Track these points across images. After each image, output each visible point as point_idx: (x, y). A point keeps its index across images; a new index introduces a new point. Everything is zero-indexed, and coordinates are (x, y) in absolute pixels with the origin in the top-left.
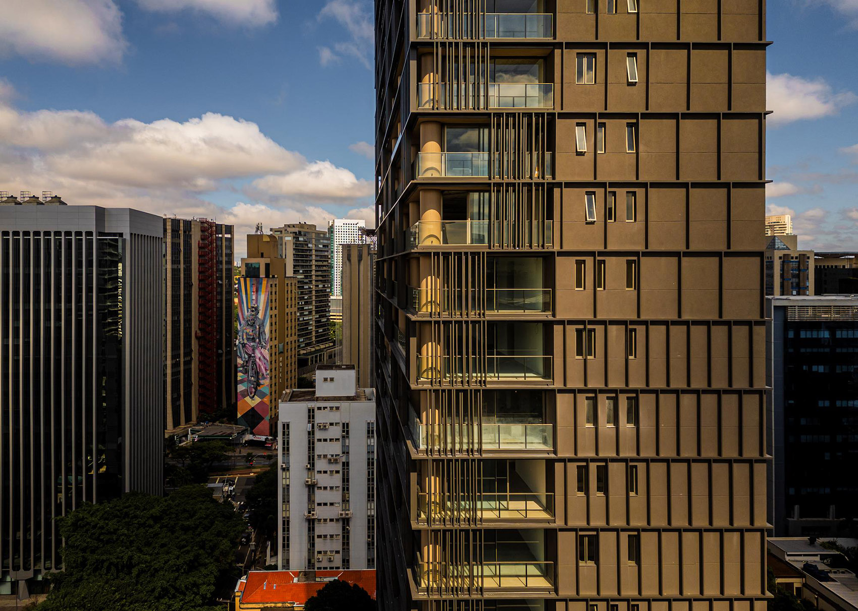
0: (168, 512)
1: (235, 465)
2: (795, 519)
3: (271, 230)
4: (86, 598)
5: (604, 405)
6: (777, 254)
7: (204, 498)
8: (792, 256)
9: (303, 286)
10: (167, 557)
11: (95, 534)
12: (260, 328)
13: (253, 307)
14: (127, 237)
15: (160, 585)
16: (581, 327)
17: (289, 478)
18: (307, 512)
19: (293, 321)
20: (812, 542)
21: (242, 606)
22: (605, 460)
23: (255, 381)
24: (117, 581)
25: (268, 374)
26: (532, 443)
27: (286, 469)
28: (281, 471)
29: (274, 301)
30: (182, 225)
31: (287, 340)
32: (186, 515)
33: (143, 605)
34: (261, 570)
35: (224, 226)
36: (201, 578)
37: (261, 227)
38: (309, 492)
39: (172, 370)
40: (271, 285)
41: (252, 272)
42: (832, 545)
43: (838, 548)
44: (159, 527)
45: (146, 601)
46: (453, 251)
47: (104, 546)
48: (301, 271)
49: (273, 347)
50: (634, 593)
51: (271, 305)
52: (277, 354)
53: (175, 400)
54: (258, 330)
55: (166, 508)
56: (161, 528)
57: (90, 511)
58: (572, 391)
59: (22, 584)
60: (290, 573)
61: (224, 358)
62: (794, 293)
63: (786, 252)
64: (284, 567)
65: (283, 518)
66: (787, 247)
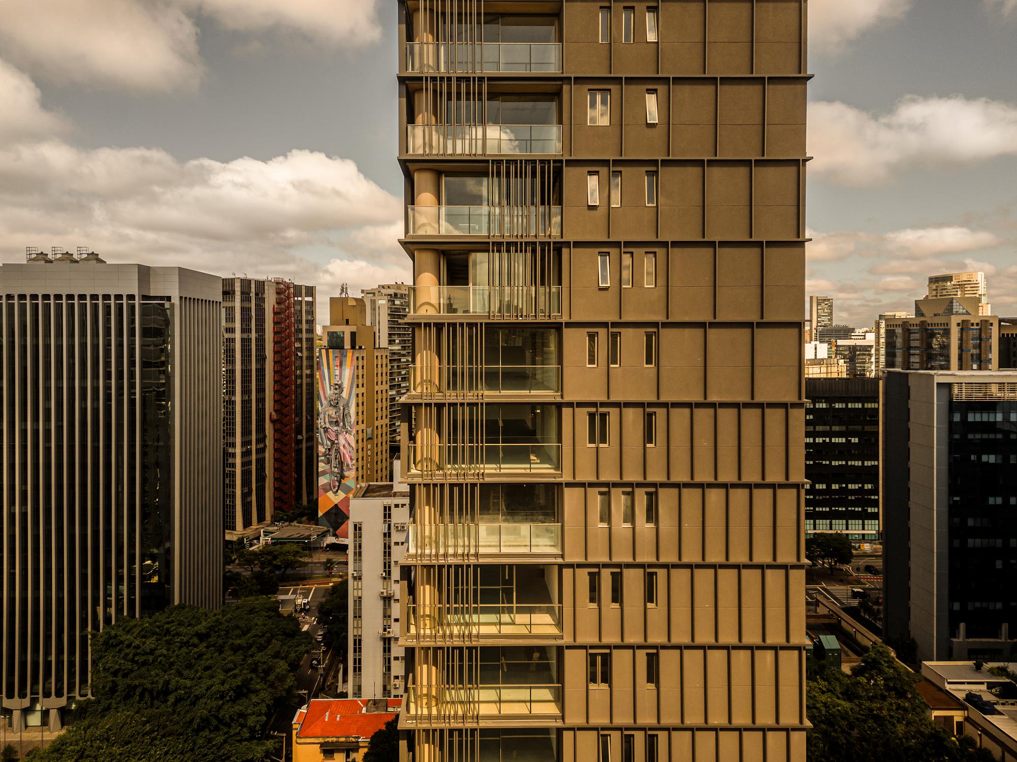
0: (216, 629)
1: (312, 574)
2: (961, 640)
3: (363, 291)
4: (111, 731)
5: (619, 501)
6: (955, 320)
7: (267, 612)
8: (972, 322)
9: (400, 359)
10: (210, 682)
11: (128, 655)
12: (344, 409)
13: (337, 384)
14: (176, 300)
15: (199, 715)
16: (593, 410)
17: (361, 589)
18: (382, 629)
19: (384, 400)
20: (978, 667)
21: (299, 741)
22: (619, 565)
23: (338, 473)
24: (149, 711)
25: (354, 465)
26: (538, 546)
27: (358, 578)
28: (352, 580)
29: (360, 376)
30: (253, 286)
31: (377, 423)
32: (238, 632)
33: (178, 739)
34: (327, 698)
35: (303, 288)
36: (250, 708)
37: (347, 288)
38: (385, 605)
39: (242, 460)
40: (357, 358)
41: (335, 343)
42: (1003, 671)
43: (1008, 675)
44: (205, 647)
45: (181, 734)
46: (446, 321)
47: (139, 668)
48: (397, 341)
49: (360, 432)
50: (652, 721)
51: (358, 382)
52: (365, 440)
53: (246, 495)
54: (342, 411)
55: (214, 624)
56: (207, 647)
57: (126, 626)
58: (582, 485)
59: (53, 714)
60: (359, 702)
61: (304, 445)
62: (975, 366)
63: (965, 317)
64: (355, 694)
65: (355, 636)
66: (967, 311)
